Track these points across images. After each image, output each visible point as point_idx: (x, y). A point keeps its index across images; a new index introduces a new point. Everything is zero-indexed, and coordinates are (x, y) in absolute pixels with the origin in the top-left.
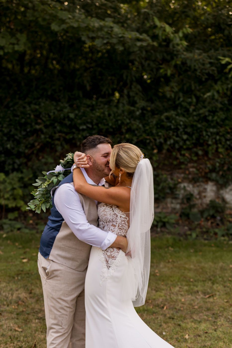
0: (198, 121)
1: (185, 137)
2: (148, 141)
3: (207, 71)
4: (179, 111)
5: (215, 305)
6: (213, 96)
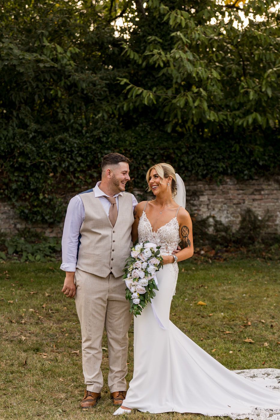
0: (92, 143)
1: (79, 159)
2: (42, 164)
3: (98, 92)
4: (71, 133)
6: (103, 116)
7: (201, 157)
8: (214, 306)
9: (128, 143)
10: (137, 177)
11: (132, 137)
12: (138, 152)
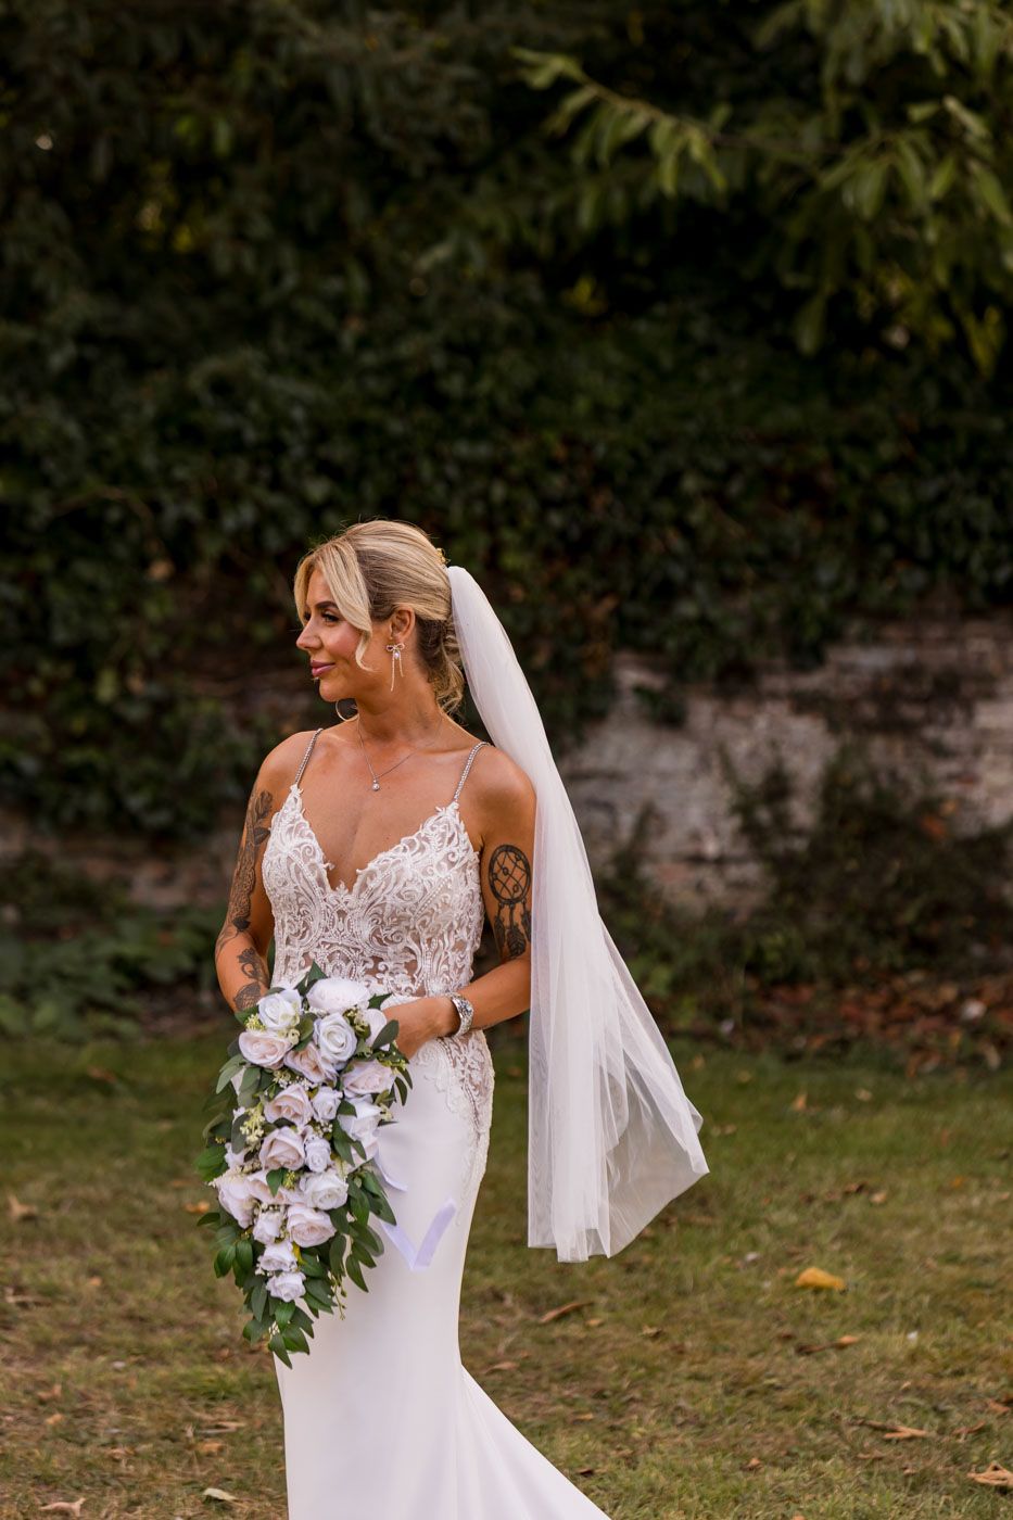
0: (387, 403)
1: (317, 489)
2: (114, 515)
3: (433, 128)
4: (280, 346)
5: (599, 1355)
6: (462, 258)
7: (982, 490)
8: (882, 1297)
9: (582, 405)
10: (634, 595)
11: (608, 371)
12: (635, 454)
